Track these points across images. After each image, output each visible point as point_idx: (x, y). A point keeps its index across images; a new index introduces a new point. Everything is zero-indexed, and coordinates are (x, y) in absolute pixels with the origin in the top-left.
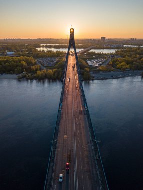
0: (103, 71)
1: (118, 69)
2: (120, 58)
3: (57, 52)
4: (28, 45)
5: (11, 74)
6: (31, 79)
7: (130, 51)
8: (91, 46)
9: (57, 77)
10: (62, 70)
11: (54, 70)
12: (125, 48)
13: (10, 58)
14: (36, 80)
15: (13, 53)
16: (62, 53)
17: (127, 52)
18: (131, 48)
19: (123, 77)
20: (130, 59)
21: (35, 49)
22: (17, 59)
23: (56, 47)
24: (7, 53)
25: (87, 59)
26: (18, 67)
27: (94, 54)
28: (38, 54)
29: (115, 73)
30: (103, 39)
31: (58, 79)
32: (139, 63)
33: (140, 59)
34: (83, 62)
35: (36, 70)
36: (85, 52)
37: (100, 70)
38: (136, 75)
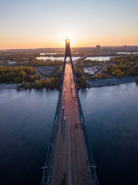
0: (99, 78)
1: (113, 75)
2: (114, 65)
3: (55, 60)
4: (29, 55)
5: (11, 83)
6: (30, 89)
7: (123, 58)
8: (87, 54)
9: (55, 85)
10: (60, 78)
11: (52, 79)
12: (119, 55)
13: (11, 68)
14: (34, 88)
15: (15, 62)
16: (60, 61)
17: (120, 58)
18: (124, 55)
19: (118, 84)
20: (124, 66)
21: (35, 58)
22: (17, 68)
23: (54, 56)
24: (9, 63)
25: (83, 67)
26: (17, 77)
27: (90, 61)
28: (37, 63)
29: (111, 80)
30: (98, 47)
31: (56, 87)
32: (133, 69)
33: (133, 65)
34: (80, 70)
35: (35, 79)
36: (81, 60)
37: (96, 78)
38: (131, 82)
